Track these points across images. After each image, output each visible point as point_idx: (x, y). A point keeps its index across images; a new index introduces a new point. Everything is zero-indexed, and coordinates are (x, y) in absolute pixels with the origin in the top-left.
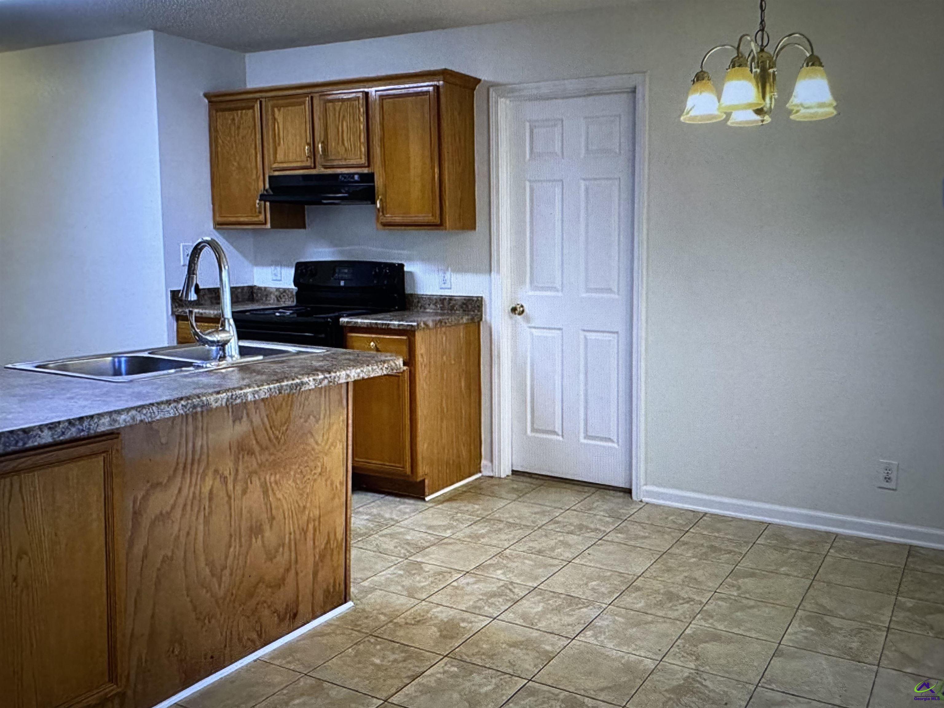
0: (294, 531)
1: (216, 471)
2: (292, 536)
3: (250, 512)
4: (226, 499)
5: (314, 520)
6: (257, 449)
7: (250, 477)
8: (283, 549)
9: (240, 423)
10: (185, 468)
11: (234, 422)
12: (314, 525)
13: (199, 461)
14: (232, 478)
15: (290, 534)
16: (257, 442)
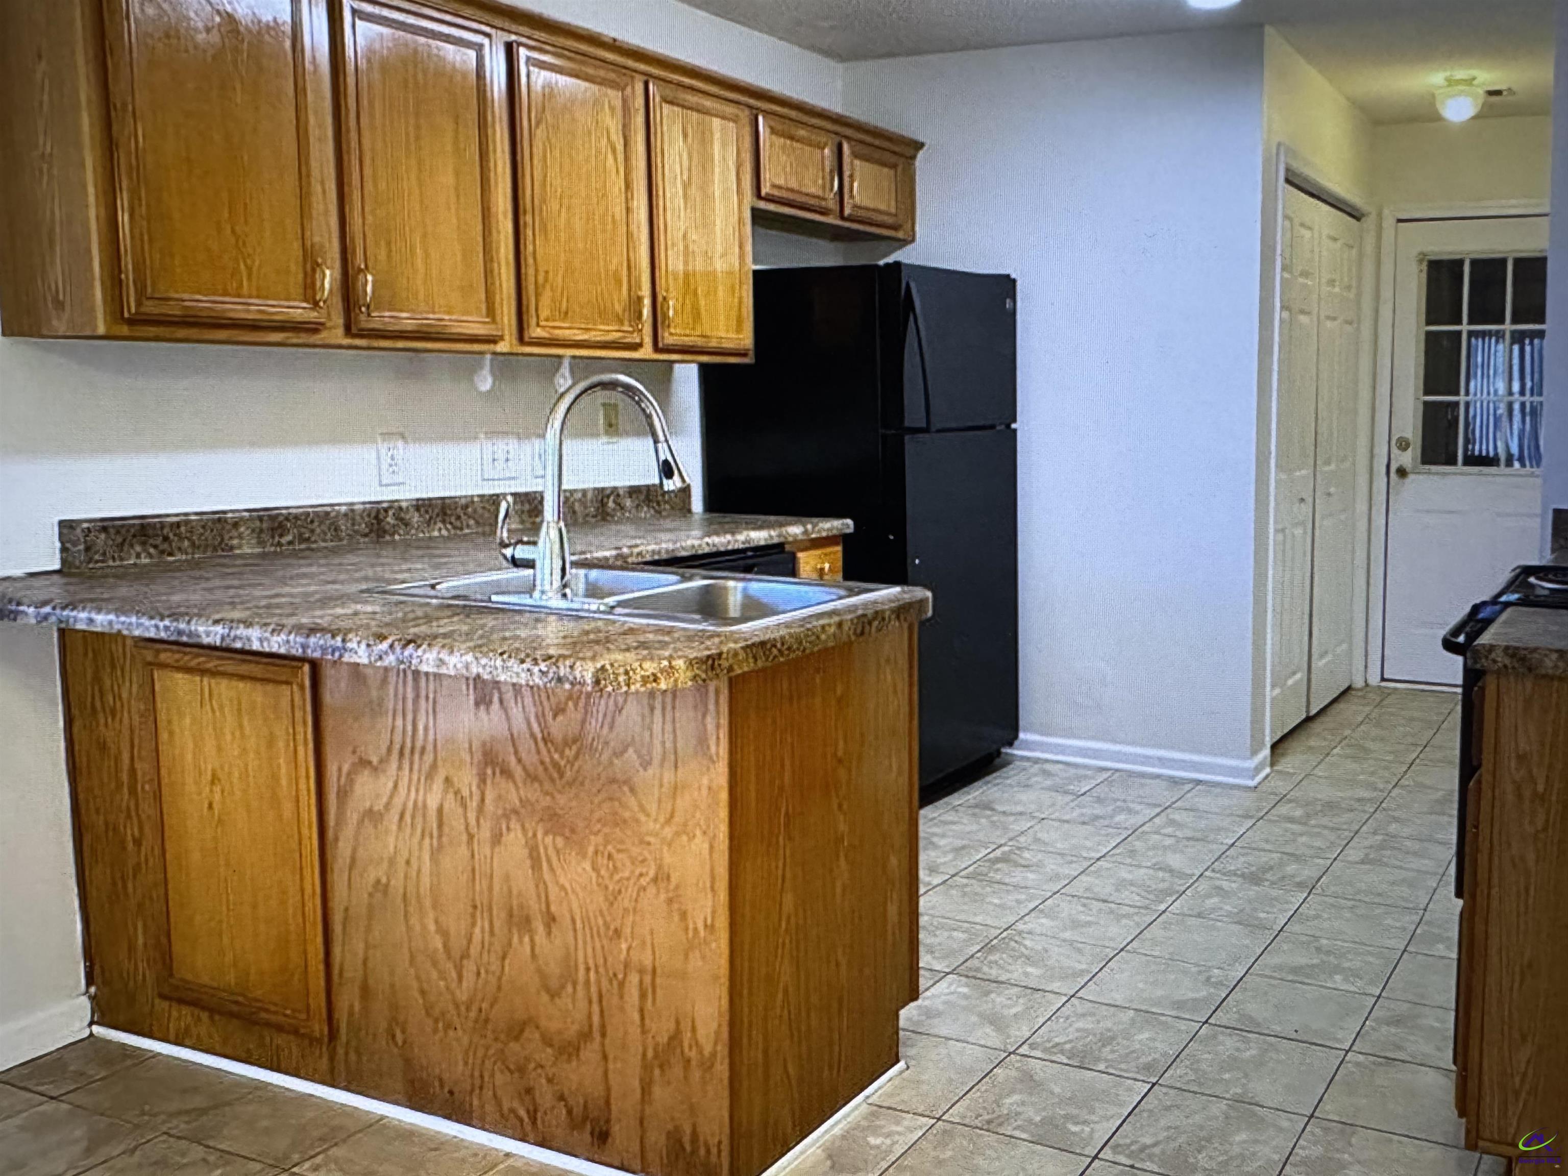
0: (596, 966)
1: (447, 780)
2: (592, 974)
3: (507, 878)
4: (464, 837)
5: (641, 971)
6: (518, 772)
7: (506, 816)
8: (575, 988)
9: (488, 709)
10: (401, 753)
11: (477, 704)
12: (641, 982)
13: (423, 750)
14: (475, 804)
15: (588, 969)
16: (519, 761)
